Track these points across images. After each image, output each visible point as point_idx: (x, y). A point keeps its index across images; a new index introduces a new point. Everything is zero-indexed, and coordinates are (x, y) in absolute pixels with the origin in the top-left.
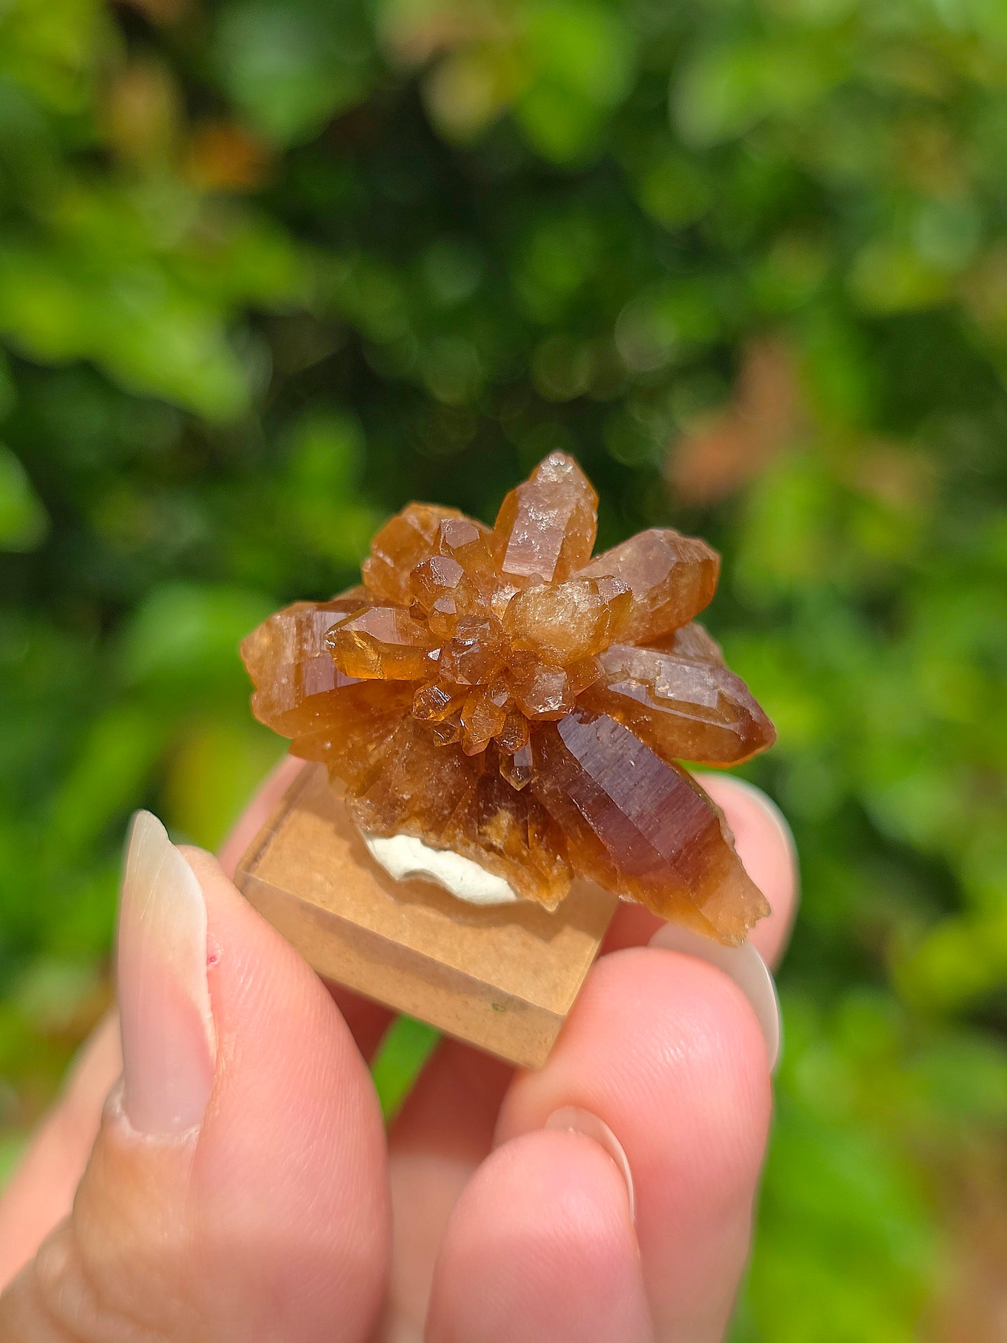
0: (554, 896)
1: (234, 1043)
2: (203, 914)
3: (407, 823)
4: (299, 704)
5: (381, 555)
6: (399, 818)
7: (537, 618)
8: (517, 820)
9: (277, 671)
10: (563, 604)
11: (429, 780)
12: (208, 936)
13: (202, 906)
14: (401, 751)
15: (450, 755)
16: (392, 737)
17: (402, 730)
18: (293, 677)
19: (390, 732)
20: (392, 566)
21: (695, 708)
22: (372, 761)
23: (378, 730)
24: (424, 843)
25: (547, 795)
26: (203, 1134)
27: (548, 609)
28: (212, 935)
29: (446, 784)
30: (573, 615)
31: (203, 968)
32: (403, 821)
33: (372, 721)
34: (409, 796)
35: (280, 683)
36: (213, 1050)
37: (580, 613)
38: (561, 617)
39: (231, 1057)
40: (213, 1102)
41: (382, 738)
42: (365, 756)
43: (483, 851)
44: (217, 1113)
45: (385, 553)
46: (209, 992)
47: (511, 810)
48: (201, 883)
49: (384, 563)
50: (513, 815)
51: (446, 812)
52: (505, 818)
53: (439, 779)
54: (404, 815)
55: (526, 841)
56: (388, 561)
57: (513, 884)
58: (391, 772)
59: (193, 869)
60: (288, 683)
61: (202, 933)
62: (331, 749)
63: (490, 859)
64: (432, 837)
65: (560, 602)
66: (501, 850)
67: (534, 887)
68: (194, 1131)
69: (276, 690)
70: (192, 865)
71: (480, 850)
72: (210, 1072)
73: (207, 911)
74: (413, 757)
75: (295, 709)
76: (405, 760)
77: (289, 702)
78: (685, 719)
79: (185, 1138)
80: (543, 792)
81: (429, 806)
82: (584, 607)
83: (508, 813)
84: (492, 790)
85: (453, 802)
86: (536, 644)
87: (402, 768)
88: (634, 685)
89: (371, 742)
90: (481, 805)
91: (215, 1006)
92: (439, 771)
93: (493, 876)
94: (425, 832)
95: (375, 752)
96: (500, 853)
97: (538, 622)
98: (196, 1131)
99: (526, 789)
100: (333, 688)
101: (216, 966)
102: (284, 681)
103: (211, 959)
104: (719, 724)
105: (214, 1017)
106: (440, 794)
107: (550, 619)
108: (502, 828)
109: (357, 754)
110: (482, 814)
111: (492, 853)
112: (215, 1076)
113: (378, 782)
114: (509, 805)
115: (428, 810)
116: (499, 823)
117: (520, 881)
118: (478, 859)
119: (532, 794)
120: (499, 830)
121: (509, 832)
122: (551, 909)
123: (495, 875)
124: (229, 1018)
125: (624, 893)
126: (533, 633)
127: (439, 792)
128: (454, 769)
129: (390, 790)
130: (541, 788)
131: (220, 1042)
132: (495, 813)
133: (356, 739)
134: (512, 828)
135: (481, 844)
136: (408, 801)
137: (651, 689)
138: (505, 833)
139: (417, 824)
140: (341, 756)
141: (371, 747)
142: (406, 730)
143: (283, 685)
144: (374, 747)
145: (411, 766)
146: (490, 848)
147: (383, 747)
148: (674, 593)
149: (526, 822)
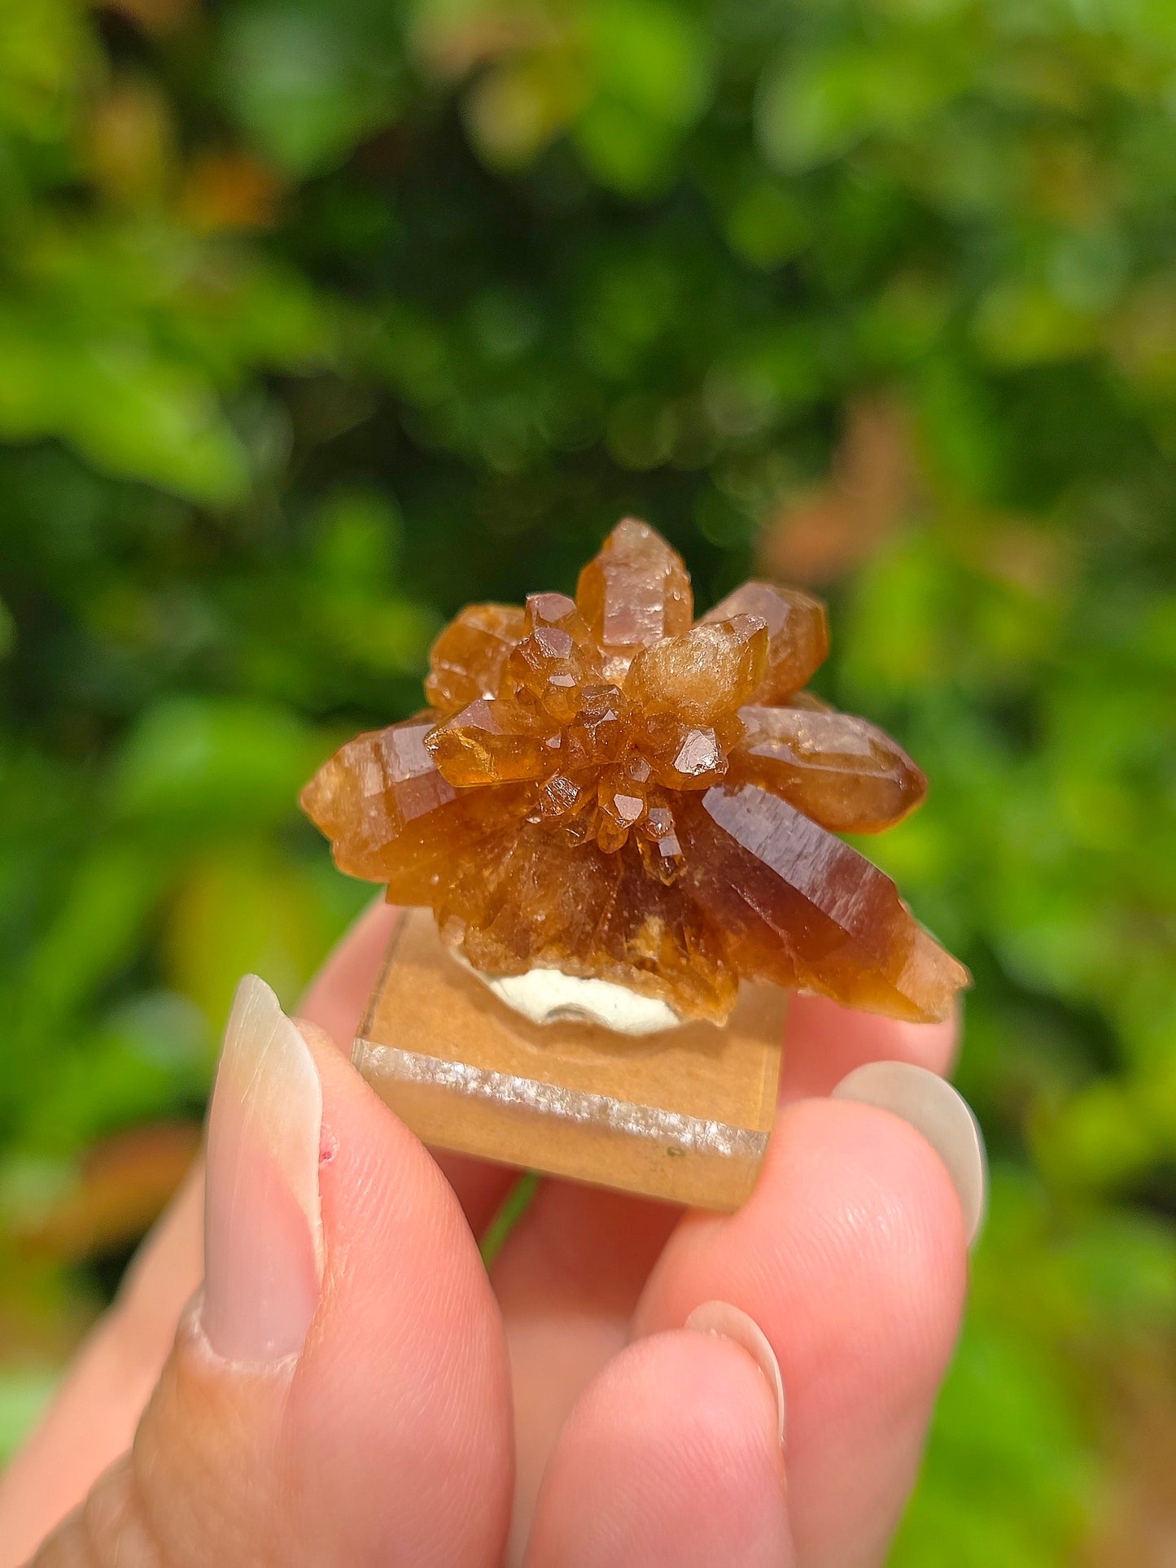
0: (723, 1006)
1: (346, 1257)
2: (318, 1101)
3: (543, 951)
4: (398, 832)
5: (446, 666)
6: (535, 947)
7: (672, 671)
8: (667, 924)
9: (362, 805)
10: (700, 648)
11: (565, 893)
12: (322, 1127)
13: (319, 1091)
14: (527, 866)
15: (585, 859)
16: (511, 853)
17: (522, 843)
18: (383, 807)
19: (506, 850)
20: (464, 673)
21: (847, 759)
22: (492, 888)
23: (492, 849)
24: (565, 973)
25: (700, 888)
26: (301, 1363)
27: (683, 658)
28: (329, 1127)
29: (584, 895)
30: (715, 658)
31: (314, 1166)
32: (539, 950)
33: (483, 842)
34: (544, 917)
35: (369, 817)
36: (320, 1265)
37: (723, 654)
38: (701, 664)
39: (342, 1274)
40: (317, 1327)
41: (498, 860)
42: (480, 882)
43: (634, 970)
44: (321, 1339)
45: (451, 662)
46: (319, 1196)
47: (660, 914)
48: (317, 1063)
49: (450, 673)
50: (664, 919)
51: (588, 928)
52: (655, 926)
53: (576, 890)
54: (540, 942)
55: (684, 946)
56: (458, 669)
57: (671, 1004)
58: (520, 892)
59: (308, 1046)
60: (379, 814)
61: (316, 1124)
62: (439, 882)
63: (643, 978)
64: (575, 962)
65: (698, 647)
66: (654, 963)
67: (699, 1001)
68: (291, 1360)
69: (365, 826)
70: (307, 1041)
71: (631, 968)
72: (315, 1292)
73: (323, 1096)
74: (543, 868)
75: (395, 841)
76: (535, 873)
77: (386, 834)
78: (838, 774)
79: (279, 1367)
80: (694, 885)
81: (567, 926)
82: (725, 647)
83: (657, 918)
84: (635, 894)
85: (595, 915)
86: (674, 703)
87: (532, 884)
88: (776, 747)
89: (486, 866)
90: (626, 914)
91: (325, 1213)
92: (575, 880)
93: (647, 999)
94: (565, 958)
95: (492, 879)
96: (654, 968)
97: (675, 675)
98: (293, 1360)
99: (674, 885)
100: (435, 805)
101: (330, 1164)
102: (373, 813)
103: (324, 1155)
104: (875, 774)
105: (323, 1225)
106: (580, 908)
107: (689, 668)
108: (652, 938)
109: (473, 882)
110: (627, 924)
111: (644, 971)
112: (321, 1296)
113: (505, 906)
114: (657, 908)
115: (567, 931)
116: (647, 933)
117: (679, 997)
118: (628, 981)
119: (681, 890)
120: (649, 940)
121: (662, 940)
122: (721, 1024)
123: (650, 998)
124: (342, 1227)
125: (803, 986)
126: (669, 691)
127: (578, 906)
128: (591, 875)
129: (521, 914)
130: (692, 880)
131: (330, 1254)
132: (641, 921)
133: (468, 865)
134: (665, 934)
135: (630, 963)
136: (543, 923)
137: (795, 747)
138: (658, 942)
139: (553, 953)
140: (451, 891)
141: (486, 873)
142: (527, 842)
143: (374, 818)
144: (491, 870)
145: (544, 880)
146: (642, 964)
147: (502, 869)
148: (792, 642)
149: (680, 926)
